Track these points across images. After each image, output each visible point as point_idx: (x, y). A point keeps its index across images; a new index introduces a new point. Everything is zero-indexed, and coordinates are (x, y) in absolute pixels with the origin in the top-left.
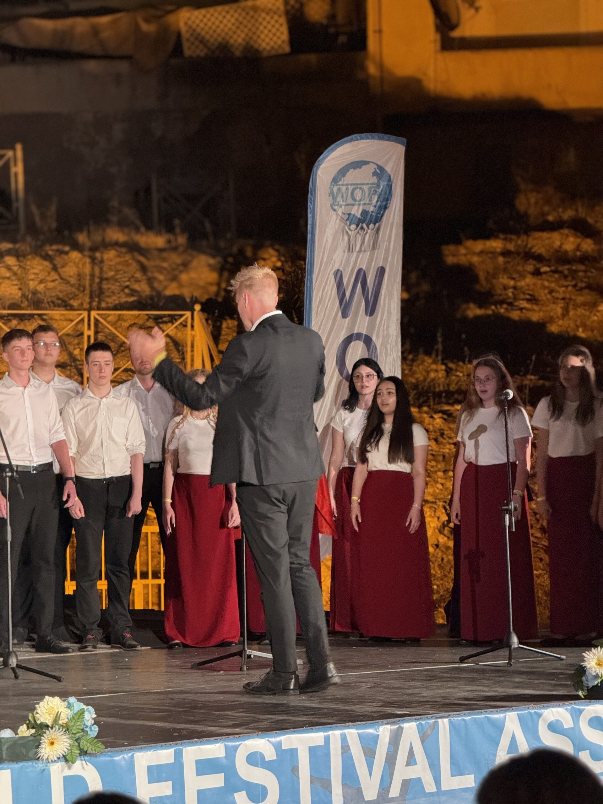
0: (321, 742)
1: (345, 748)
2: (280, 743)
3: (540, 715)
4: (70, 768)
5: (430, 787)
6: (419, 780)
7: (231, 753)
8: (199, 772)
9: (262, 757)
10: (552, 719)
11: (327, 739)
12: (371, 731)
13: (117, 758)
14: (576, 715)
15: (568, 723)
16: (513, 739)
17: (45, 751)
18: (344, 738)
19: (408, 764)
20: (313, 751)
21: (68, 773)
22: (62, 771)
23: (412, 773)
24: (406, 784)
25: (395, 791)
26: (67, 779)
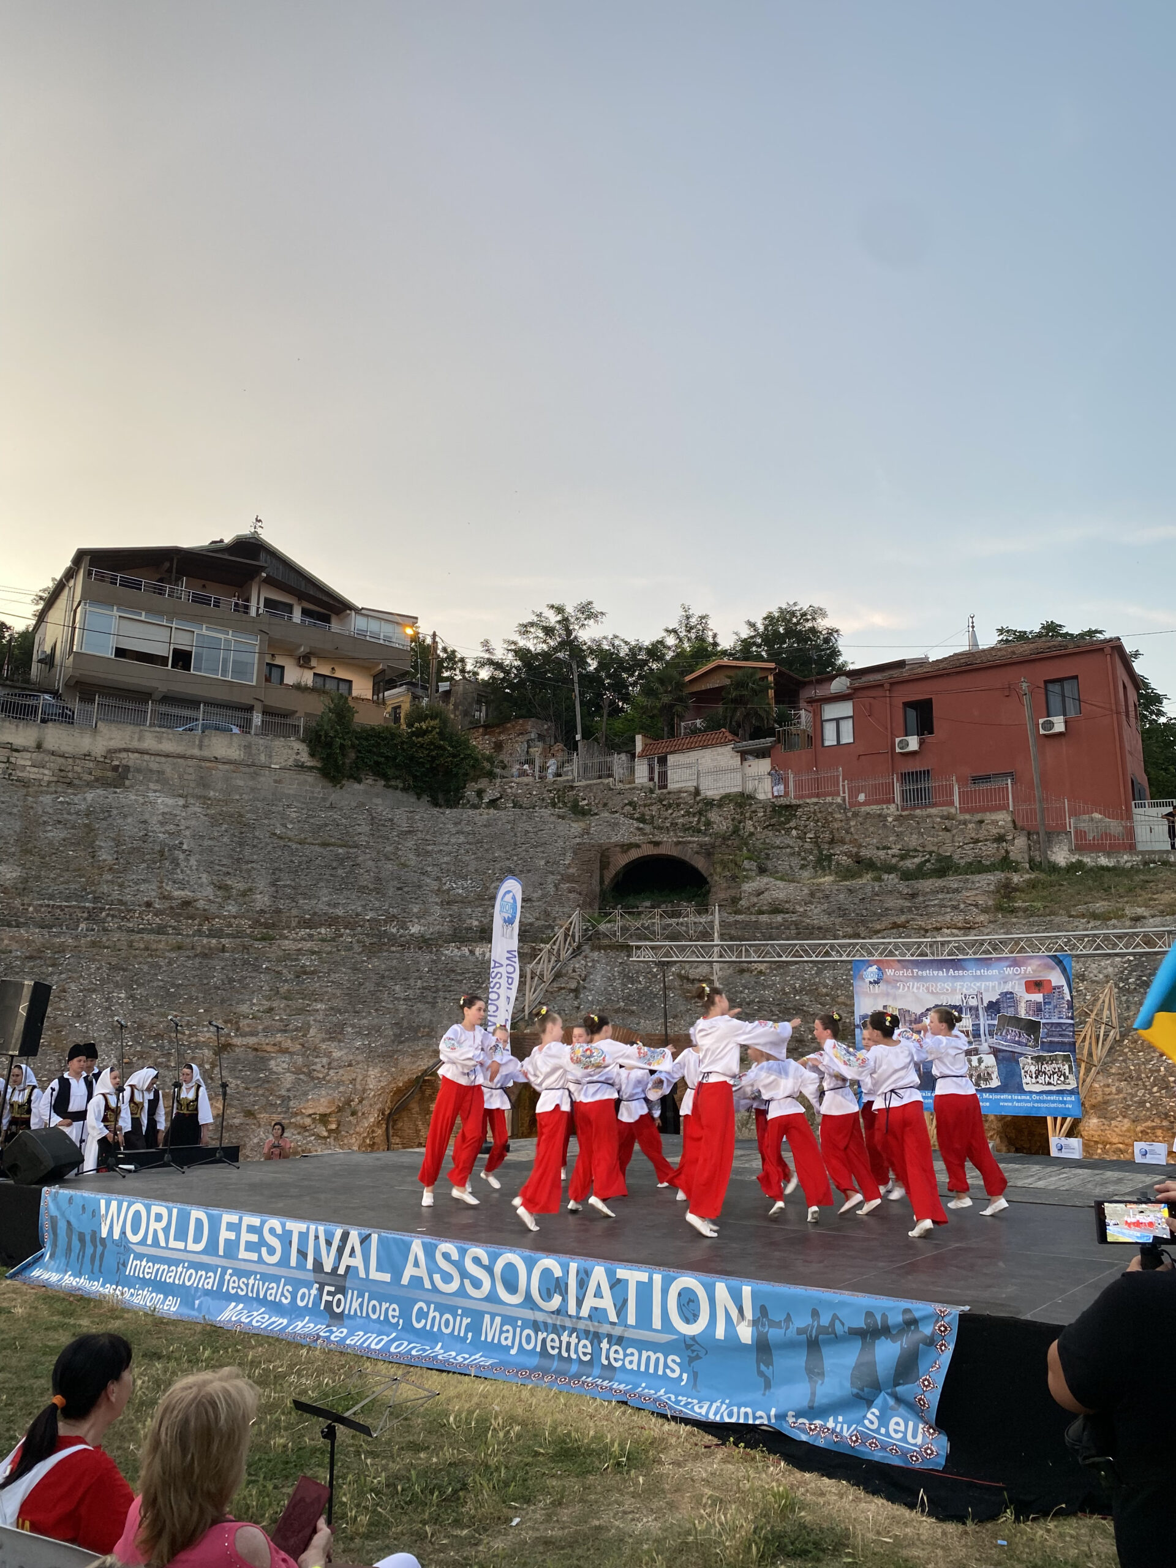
1: (317, 1237)
5: (362, 1275)
10: (445, 1250)
11: (308, 1229)
14: (463, 1252)
18: (317, 1230)
19: (350, 1256)
23: (353, 1262)
24: (348, 1267)
25: (341, 1271)
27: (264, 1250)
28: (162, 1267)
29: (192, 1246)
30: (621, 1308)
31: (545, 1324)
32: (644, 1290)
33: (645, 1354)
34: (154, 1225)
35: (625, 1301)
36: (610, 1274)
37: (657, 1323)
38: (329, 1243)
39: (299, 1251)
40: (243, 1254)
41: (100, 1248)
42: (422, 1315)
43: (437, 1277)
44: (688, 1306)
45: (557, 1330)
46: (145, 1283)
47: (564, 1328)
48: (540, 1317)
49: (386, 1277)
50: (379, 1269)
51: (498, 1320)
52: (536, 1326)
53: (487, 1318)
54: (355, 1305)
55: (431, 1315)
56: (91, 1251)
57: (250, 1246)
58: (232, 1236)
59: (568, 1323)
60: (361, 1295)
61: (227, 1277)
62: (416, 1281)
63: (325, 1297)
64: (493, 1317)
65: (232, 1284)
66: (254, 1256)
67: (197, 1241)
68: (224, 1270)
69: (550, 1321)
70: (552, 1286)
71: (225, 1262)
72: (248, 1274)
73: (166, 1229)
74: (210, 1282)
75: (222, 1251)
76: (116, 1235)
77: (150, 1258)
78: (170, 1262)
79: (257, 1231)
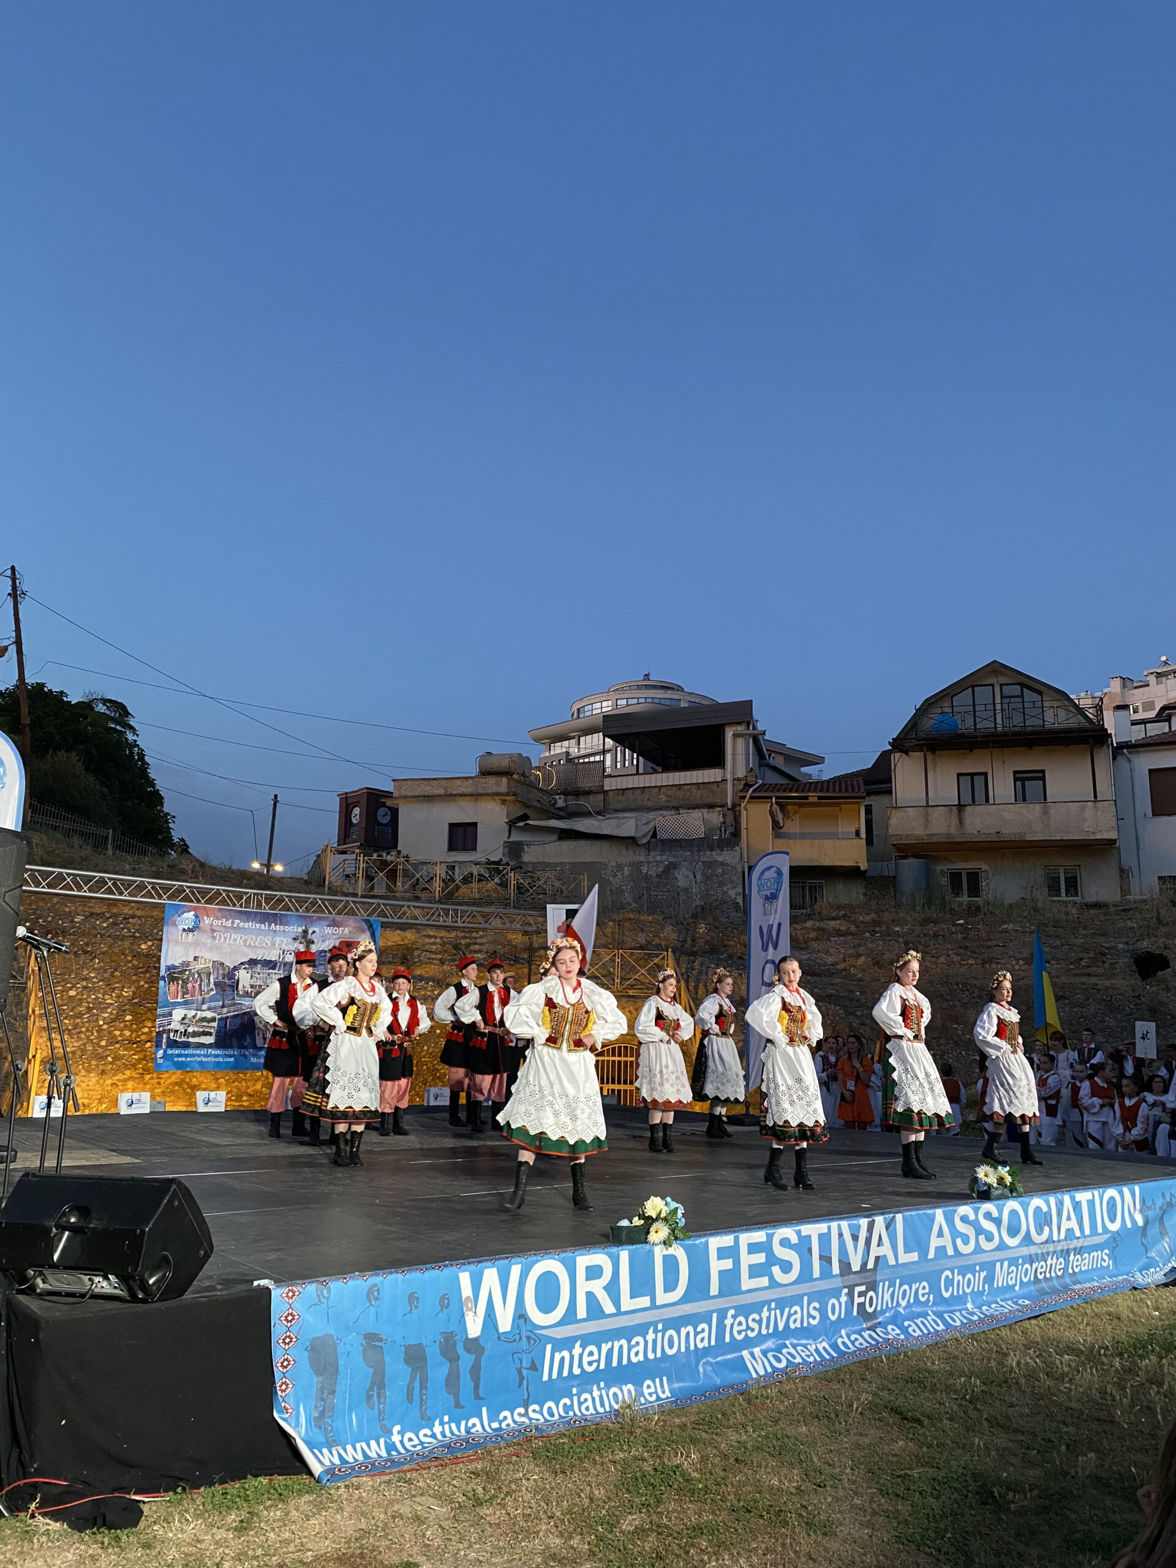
0: (826, 1231)
1: (841, 1235)
2: (800, 1230)
3: (955, 1211)
4: (667, 1249)
5: (892, 1262)
6: (885, 1256)
7: (770, 1237)
8: (749, 1253)
9: (789, 1240)
10: (962, 1213)
11: (829, 1228)
12: (855, 1222)
13: (697, 1242)
15: (972, 1217)
16: (941, 1227)
17: (653, 1237)
18: (839, 1226)
19: (878, 1246)
20: (820, 1235)
21: (666, 1252)
22: (662, 1251)
23: (881, 1251)
24: (877, 1258)
25: (870, 1265)
26: (664, 1257)
27: (776, 1270)
28: (617, 1345)
29: (662, 1298)
30: (1082, 1224)
31: (1037, 1255)
32: (1092, 1205)
33: (1092, 1255)
34: (584, 1286)
35: (1083, 1218)
37: (1101, 1228)
38: (855, 1238)
39: (821, 1257)
40: (747, 1283)
41: (466, 1361)
42: (949, 1282)
43: (959, 1241)
45: (1044, 1257)
46: (587, 1380)
47: (1048, 1253)
48: (1033, 1250)
49: (914, 1257)
50: (907, 1250)
51: (1006, 1263)
52: (1032, 1260)
53: (998, 1264)
54: (887, 1297)
55: (956, 1280)
57: (756, 1271)
58: (728, 1264)
60: (892, 1284)
61: (728, 1322)
62: (941, 1250)
63: (858, 1300)
64: (1002, 1262)
65: (736, 1327)
66: (764, 1281)
67: (670, 1287)
68: (722, 1314)
69: (1039, 1252)
70: (1042, 1220)
71: (721, 1303)
72: (757, 1307)
73: (612, 1288)
74: (703, 1337)
75: (714, 1290)
76: (505, 1323)
77: (586, 1340)
78: (628, 1333)
79: (764, 1247)
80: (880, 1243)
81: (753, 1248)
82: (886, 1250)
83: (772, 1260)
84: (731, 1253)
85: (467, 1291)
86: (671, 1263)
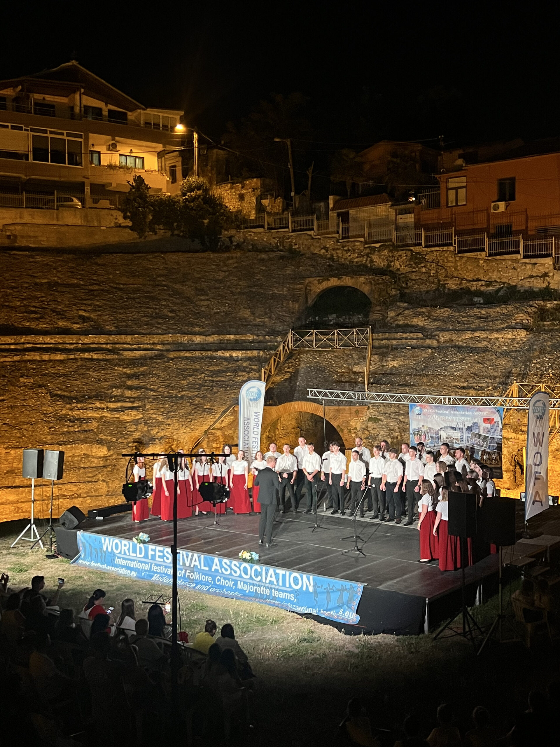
1: (183, 555)
5: (199, 567)
7: (164, 550)
10: (225, 562)
13: (146, 546)
14: (231, 563)
15: (228, 563)
22: (139, 545)
23: (196, 564)
24: (194, 565)
25: (192, 566)
27: (165, 558)
28: (128, 562)
29: (138, 555)
30: (278, 581)
31: (256, 584)
32: (284, 576)
33: (284, 594)
34: (123, 548)
35: (279, 579)
36: (275, 571)
37: (287, 585)
38: (187, 557)
40: (157, 559)
41: (104, 554)
42: (219, 580)
43: (223, 570)
44: (296, 580)
45: (259, 586)
46: (123, 567)
47: (262, 586)
48: (255, 582)
49: (207, 569)
50: (205, 566)
51: (242, 583)
52: (254, 585)
53: (239, 582)
54: (198, 576)
55: (222, 580)
56: (101, 555)
57: (160, 557)
58: (153, 553)
59: (263, 584)
60: (199, 574)
61: (153, 566)
62: (216, 570)
63: (187, 574)
64: (241, 582)
65: (155, 568)
66: (162, 560)
67: (141, 553)
68: (151, 564)
69: (257, 583)
70: (258, 574)
71: (151, 561)
72: (160, 566)
73: (129, 549)
74: (147, 567)
75: (150, 558)
76: (110, 550)
77: (124, 559)
78: (131, 560)
79: (162, 552)
80: (195, 561)
81: (160, 551)
82: (197, 563)
83: (164, 556)
84: (154, 550)
85: (103, 541)
86: (140, 548)
